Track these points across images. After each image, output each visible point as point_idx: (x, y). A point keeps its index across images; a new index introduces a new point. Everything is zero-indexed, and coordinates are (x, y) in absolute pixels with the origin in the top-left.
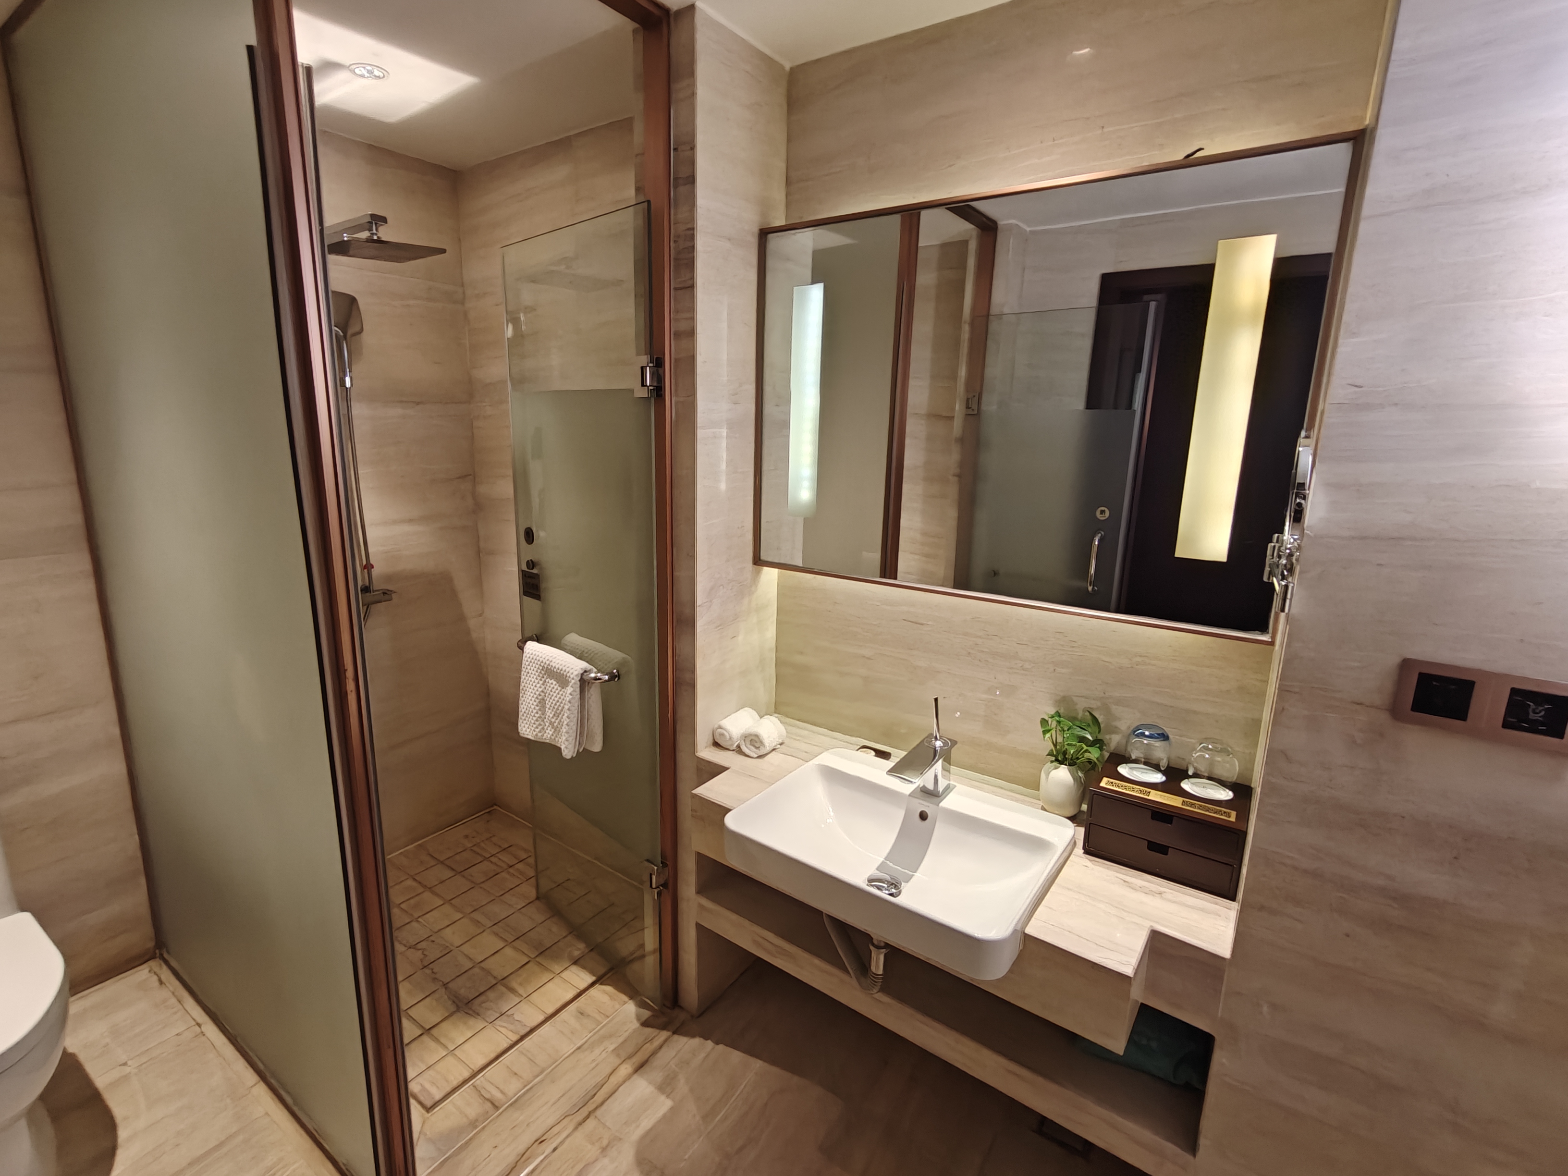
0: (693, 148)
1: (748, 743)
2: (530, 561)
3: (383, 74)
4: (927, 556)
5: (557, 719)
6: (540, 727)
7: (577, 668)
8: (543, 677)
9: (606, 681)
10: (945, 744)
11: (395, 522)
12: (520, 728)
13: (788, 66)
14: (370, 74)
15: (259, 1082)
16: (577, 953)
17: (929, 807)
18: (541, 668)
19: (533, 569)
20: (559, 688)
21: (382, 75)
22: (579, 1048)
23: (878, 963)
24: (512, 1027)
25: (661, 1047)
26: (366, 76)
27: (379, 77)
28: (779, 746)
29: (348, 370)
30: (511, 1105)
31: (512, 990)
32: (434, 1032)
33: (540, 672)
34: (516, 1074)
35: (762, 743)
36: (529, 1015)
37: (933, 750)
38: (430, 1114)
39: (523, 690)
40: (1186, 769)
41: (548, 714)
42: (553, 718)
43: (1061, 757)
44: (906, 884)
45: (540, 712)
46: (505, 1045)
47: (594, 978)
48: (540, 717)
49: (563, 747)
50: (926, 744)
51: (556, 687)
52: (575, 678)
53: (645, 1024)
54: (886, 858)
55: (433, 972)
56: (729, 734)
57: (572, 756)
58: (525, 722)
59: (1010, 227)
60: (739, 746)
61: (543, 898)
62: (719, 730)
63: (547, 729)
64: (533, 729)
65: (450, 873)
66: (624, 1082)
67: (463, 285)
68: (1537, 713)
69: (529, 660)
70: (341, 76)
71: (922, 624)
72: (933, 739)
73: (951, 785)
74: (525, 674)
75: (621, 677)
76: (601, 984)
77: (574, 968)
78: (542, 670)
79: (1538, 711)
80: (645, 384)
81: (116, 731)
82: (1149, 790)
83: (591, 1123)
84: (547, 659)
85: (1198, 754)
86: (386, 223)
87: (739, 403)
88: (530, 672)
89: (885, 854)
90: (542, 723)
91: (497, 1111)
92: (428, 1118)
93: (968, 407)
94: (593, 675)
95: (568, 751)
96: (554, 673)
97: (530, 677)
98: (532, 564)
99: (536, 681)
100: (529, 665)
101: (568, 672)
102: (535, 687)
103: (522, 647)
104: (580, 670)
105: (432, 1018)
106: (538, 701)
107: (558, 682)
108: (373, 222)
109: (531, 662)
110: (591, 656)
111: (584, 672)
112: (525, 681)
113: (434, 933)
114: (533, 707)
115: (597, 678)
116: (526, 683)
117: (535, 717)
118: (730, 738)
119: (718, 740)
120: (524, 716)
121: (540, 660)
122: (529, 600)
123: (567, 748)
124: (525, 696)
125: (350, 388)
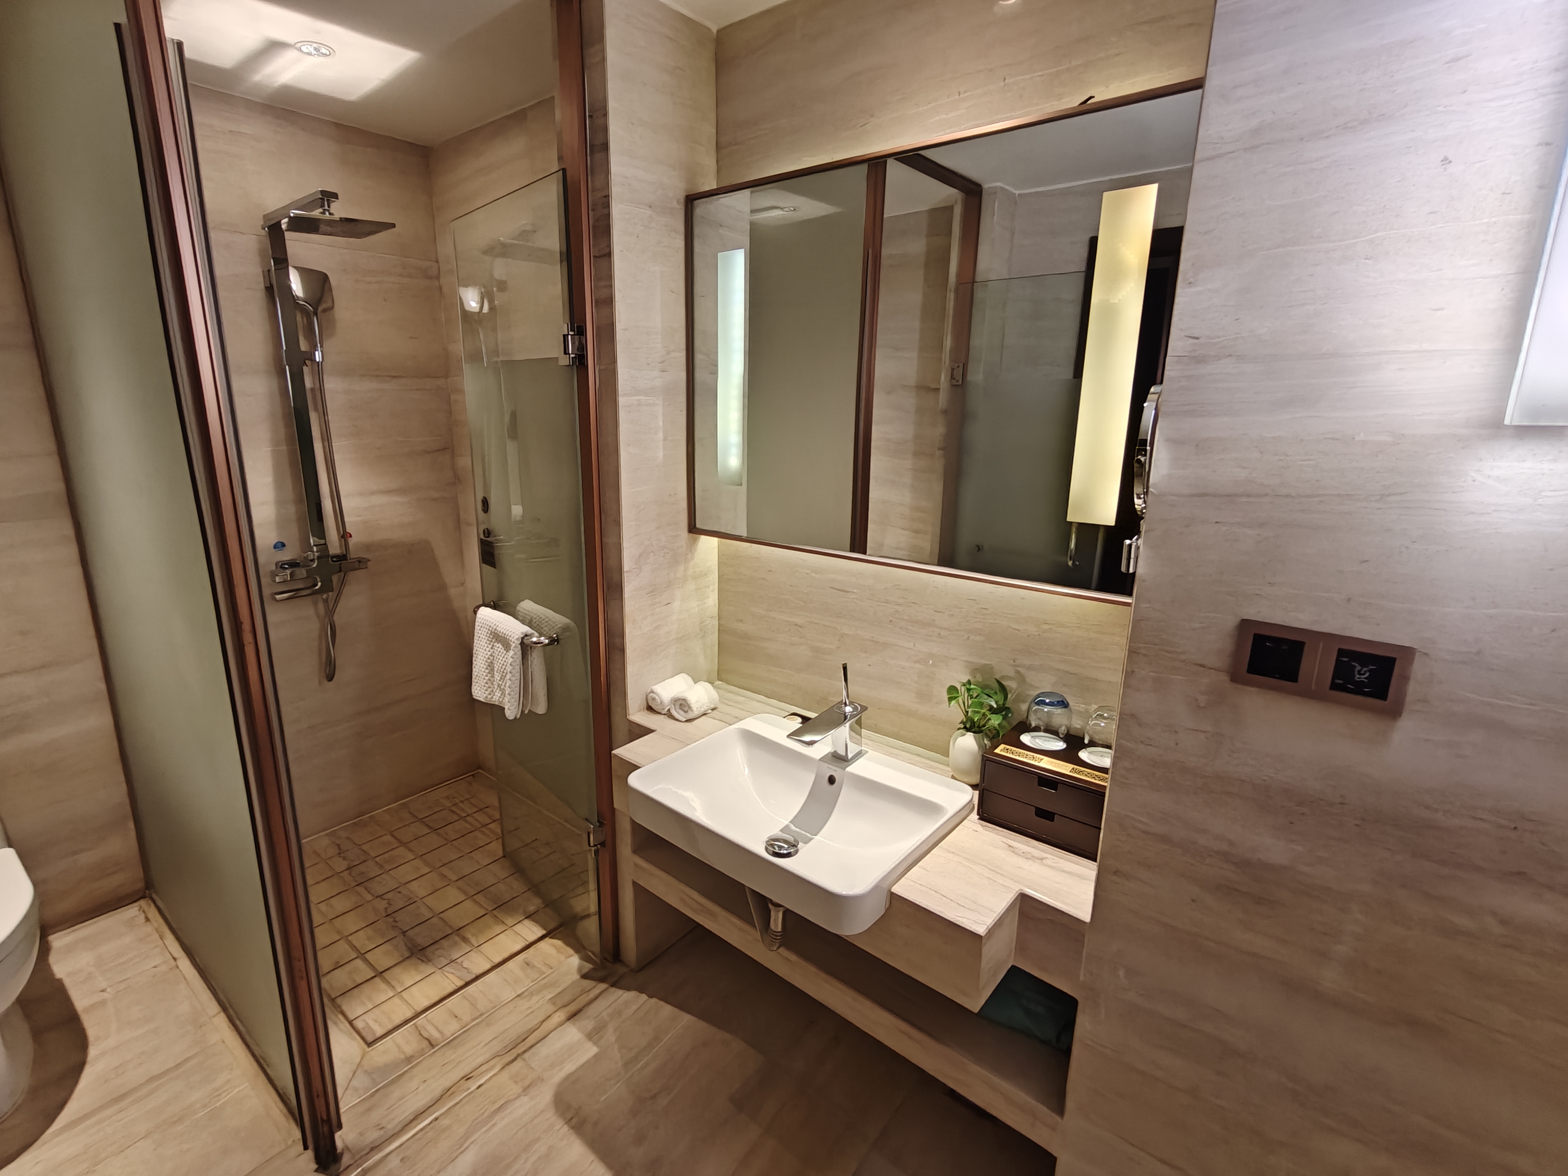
0: (605, 115)
1: (678, 707)
2: (486, 530)
3: (330, 52)
4: (916, 532)
5: (503, 682)
6: (490, 690)
7: (518, 632)
8: (492, 641)
9: (547, 644)
10: (855, 709)
11: (373, 493)
12: (473, 690)
13: (714, 29)
14: (317, 51)
15: (220, 1012)
16: (532, 908)
17: (836, 771)
18: (489, 632)
19: (488, 537)
20: (505, 652)
21: (328, 53)
22: (518, 996)
23: (777, 922)
24: (458, 974)
25: (596, 998)
26: (313, 54)
27: (325, 55)
28: (710, 711)
29: (319, 345)
30: (448, 1043)
31: (465, 940)
32: (383, 974)
33: (489, 637)
34: (456, 1017)
35: (690, 707)
36: (477, 963)
37: (843, 715)
38: (371, 1048)
39: (475, 653)
40: (1082, 736)
41: (496, 677)
42: (500, 681)
43: (970, 726)
44: (804, 844)
45: (489, 675)
46: (450, 989)
47: (544, 932)
48: (489, 680)
49: (506, 707)
50: (837, 710)
51: (502, 651)
52: (516, 642)
53: (585, 976)
54: (791, 822)
55: (395, 921)
56: (660, 698)
57: (516, 718)
58: (477, 685)
59: (994, 192)
60: (669, 710)
61: (509, 856)
62: (652, 694)
63: (496, 692)
64: (483, 691)
65: (426, 830)
66: (555, 1029)
67: (437, 262)
68: (1362, 674)
69: (480, 625)
70: (290, 55)
71: (847, 592)
72: (843, 705)
73: (863, 751)
74: (477, 638)
75: (561, 642)
76: (551, 938)
77: (527, 922)
78: (491, 634)
79: (1362, 672)
80: (567, 352)
81: (103, 686)
82: (1042, 757)
83: (518, 1064)
84: (494, 624)
85: (1093, 722)
86: (337, 199)
87: (667, 371)
88: (481, 636)
89: (791, 818)
90: (491, 686)
91: (433, 1048)
92: (368, 1052)
93: (952, 378)
94: (534, 639)
95: (511, 712)
96: (500, 634)
97: (481, 641)
98: (488, 533)
99: (486, 645)
100: (480, 630)
101: (512, 636)
102: (485, 650)
103: (475, 612)
104: (521, 634)
105: (387, 963)
106: (487, 664)
107: (504, 646)
108: (324, 198)
109: (481, 627)
110: (536, 620)
111: (526, 635)
112: (477, 645)
113: (401, 885)
114: (483, 670)
115: (538, 642)
116: (478, 647)
117: (484, 680)
118: (661, 702)
119: (650, 703)
120: (476, 679)
121: (488, 627)
122: (486, 568)
123: (508, 712)
124: (477, 659)
125: (321, 362)
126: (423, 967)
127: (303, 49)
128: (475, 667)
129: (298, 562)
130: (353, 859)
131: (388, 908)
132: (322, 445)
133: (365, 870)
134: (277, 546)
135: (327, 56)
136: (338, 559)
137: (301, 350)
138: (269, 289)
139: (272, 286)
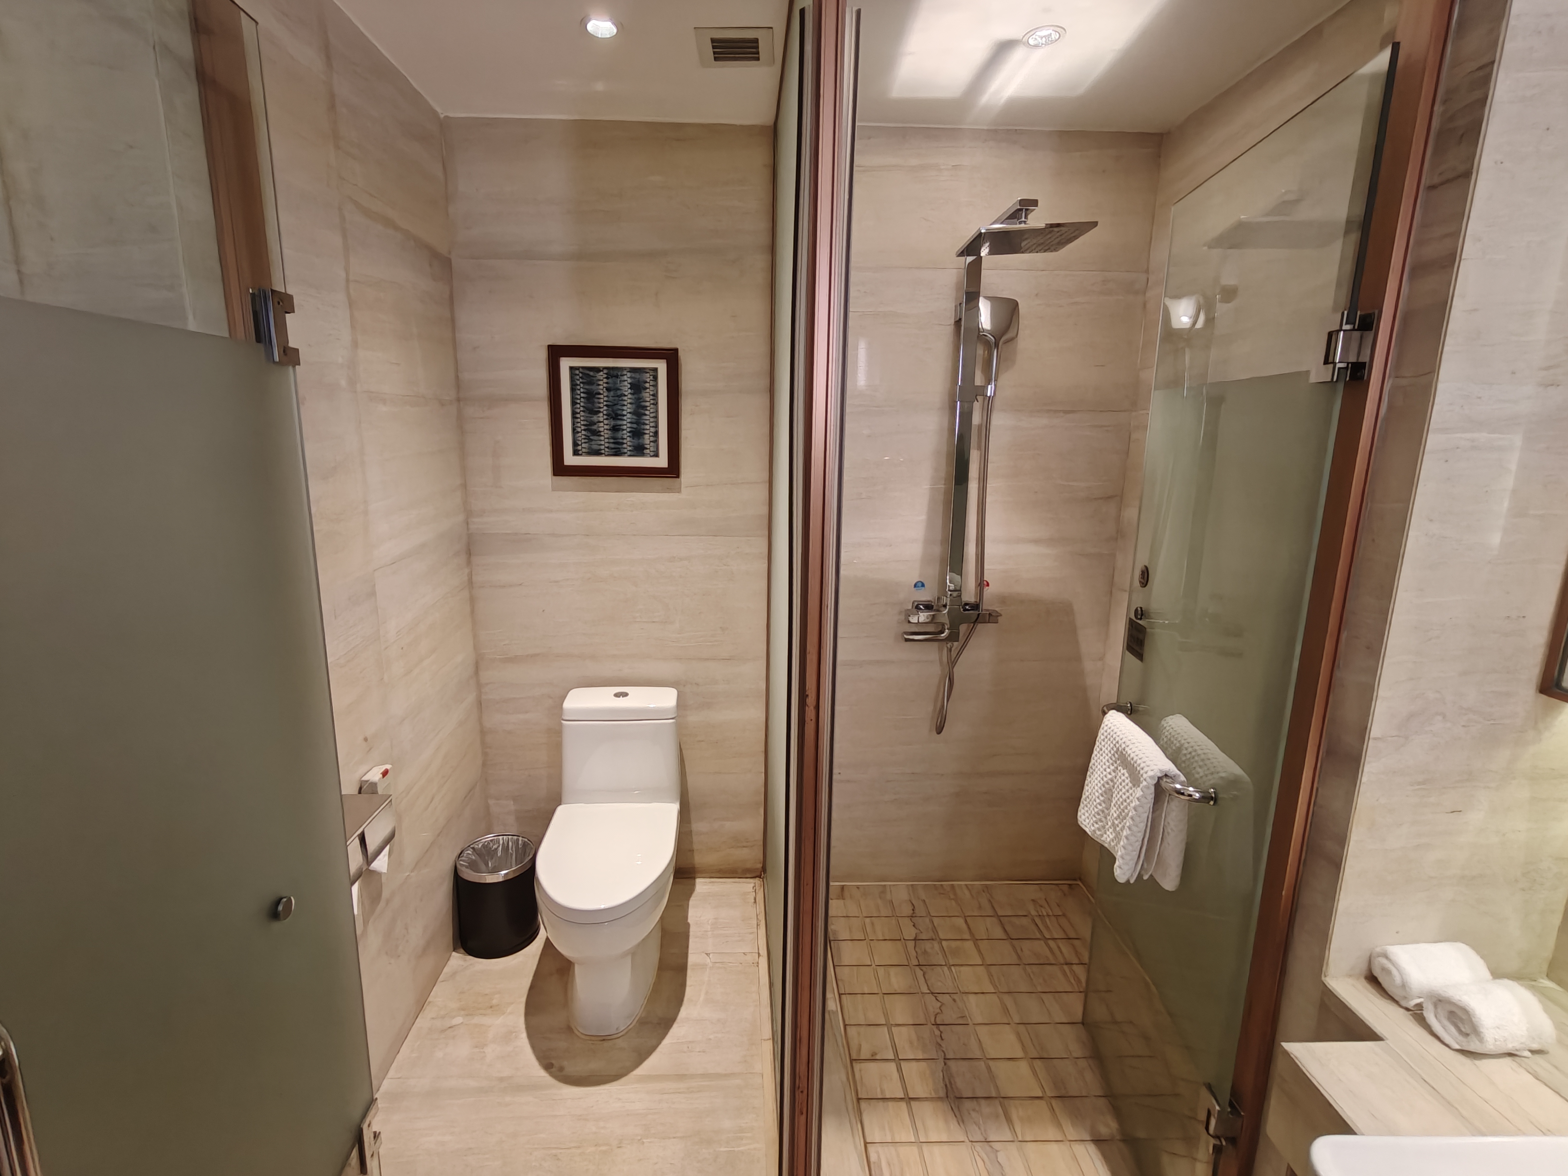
1: (1442, 1014)
2: (1139, 609)
3: (1059, 33)
5: (1120, 823)
6: (1101, 824)
7: (1155, 767)
8: (1115, 763)
9: (1196, 800)
11: (1019, 541)
12: (1079, 814)
14: (1045, 39)
16: (1103, 1130)
18: (1115, 749)
19: (1141, 619)
20: (1130, 785)
21: (1057, 36)
26: (1041, 45)
27: (1054, 40)
29: (993, 379)
31: (1009, 1120)
33: (1113, 755)
35: (1475, 1029)
39: (1092, 768)
41: (1112, 811)
42: (1116, 820)
45: (1104, 805)
48: (1102, 811)
49: (1117, 862)
51: (1127, 781)
52: (1148, 779)
55: (941, 1037)
56: (1402, 978)
57: (1128, 881)
58: (1086, 809)
60: (1420, 1006)
61: (1086, 1023)
63: (1108, 832)
64: (1092, 821)
65: (998, 933)
67: (1147, 272)
69: (1105, 734)
70: (1016, 57)
74: (1098, 750)
77: (1092, 1149)
78: (1116, 752)
80: (1332, 360)
84: (1123, 741)
86: (1036, 206)
88: (1104, 749)
90: (1103, 819)
94: (1178, 786)
95: (1124, 870)
96: (1130, 758)
97: (1102, 755)
98: (1141, 613)
99: (1107, 764)
100: (1103, 740)
101: (1145, 770)
102: (1105, 770)
103: (1104, 713)
104: (1160, 770)
105: (919, 1089)
106: (1103, 789)
107: (1130, 775)
108: (1023, 209)
109: (1106, 737)
110: (1185, 755)
111: (1166, 775)
112: (1096, 758)
113: (959, 992)
114: (1097, 794)
115: (1182, 792)
116: (1097, 761)
117: (1097, 808)
118: (1404, 986)
119: (1377, 973)
120: (1086, 801)
121: (1117, 740)
122: (1130, 658)
123: (1120, 867)
124: (1092, 776)
125: (993, 397)
126: (953, 1124)
127: (1031, 42)
128: (1087, 785)
129: (933, 604)
130: (922, 931)
131: (938, 1015)
132: (977, 486)
133: (929, 950)
134: (917, 585)
135: (1056, 41)
136: (969, 608)
137: (976, 384)
138: (958, 323)
139: (960, 319)
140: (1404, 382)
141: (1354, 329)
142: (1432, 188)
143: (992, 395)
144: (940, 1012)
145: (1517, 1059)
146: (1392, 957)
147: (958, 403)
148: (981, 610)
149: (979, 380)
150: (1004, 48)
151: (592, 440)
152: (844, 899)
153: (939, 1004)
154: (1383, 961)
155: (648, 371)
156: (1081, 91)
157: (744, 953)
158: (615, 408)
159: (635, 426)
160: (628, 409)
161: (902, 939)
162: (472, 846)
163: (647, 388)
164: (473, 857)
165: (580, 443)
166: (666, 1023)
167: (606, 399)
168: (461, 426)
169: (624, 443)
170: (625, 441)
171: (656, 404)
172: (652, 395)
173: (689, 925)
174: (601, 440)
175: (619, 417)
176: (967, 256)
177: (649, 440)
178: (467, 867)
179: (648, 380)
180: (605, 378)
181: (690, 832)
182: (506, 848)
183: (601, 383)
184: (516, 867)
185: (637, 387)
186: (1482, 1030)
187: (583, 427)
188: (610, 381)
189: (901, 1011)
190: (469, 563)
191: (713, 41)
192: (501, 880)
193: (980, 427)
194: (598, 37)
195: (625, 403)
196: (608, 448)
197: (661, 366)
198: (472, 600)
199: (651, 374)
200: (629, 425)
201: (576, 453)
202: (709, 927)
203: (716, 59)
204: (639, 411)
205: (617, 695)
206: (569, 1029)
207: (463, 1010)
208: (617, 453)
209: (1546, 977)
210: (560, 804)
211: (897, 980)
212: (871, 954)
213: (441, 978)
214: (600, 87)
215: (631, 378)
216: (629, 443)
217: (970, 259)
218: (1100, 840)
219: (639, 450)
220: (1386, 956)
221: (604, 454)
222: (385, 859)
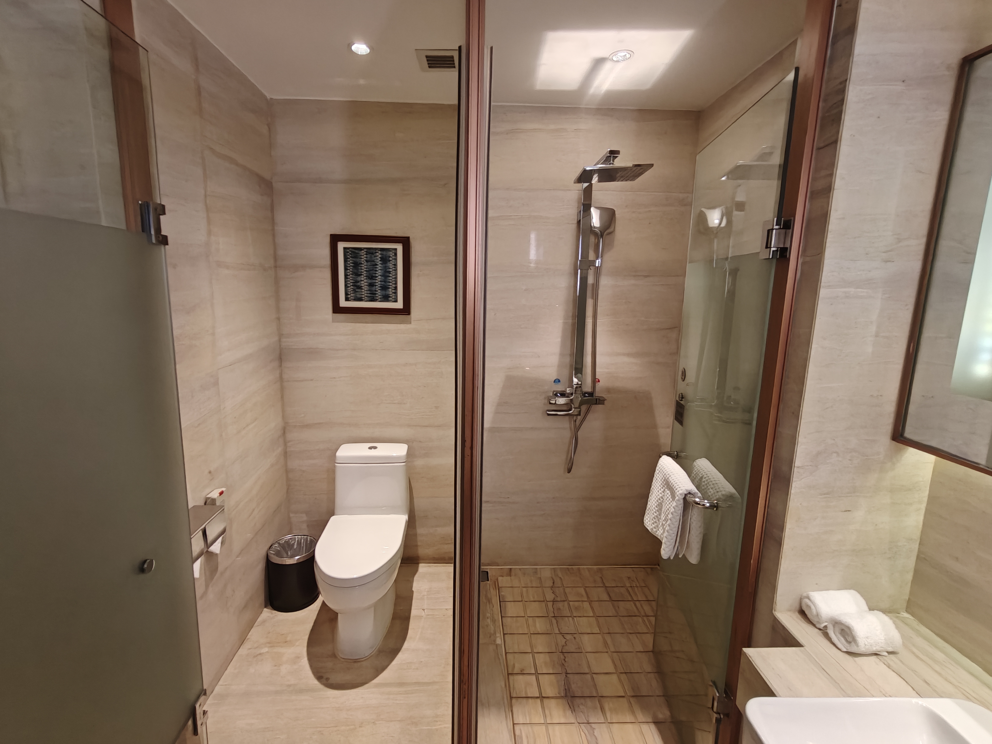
1: (838, 630)
2: (681, 394)
3: (631, 54)
5: (666, 523)
7: (683, 488)
8: (664, 486)
9: (707, 508)
11: (618, 355)
12: (645, 519)
16: (660, 716)
18: (664, 478)
19: (682, 400)
20: (671, 499)
21: (629, 55)
26: (621, 60)
28: (885, 653)
29: (600, 256)
31: (602, 709)
33: (663, 482)
35: (854, 639)
39: (652, 491)
41: (662, 516)
42: (664, 521)
45: (657, 513)
48: (657, 516)
49: (663, 546)
51: (669, 498)
52: (679, 496)
55: (564, 660)
56: (816, 610)
57: (670, 557)
58: (648, 515)
60: (826, 627)
61: (655, 654)
63: (659, 529)
64: (652, 523)
65: (605, 597)
67: (692, 193)
69: (659, 470)
70: (607, 66)
74: (655, 479)
77: (653, 726)
78: (664, 480)
80: (770, 246)
84: (670, 473)
86: (619, 154)
88: (658, 479)
90: (657, 522)
94: (697, 500)
95: (666, 552)
96: (670, 484)
97: (657, 482)
98: (682, 397)
99: (660, 488)
100: (658, 473)
101: (678, 490)
102: (658, 492)
103: (660, 457)
104: (686, 490)
105: (549, 691)
106: (657, 503)
107: (671, 494)
108: (611, 156)
109: (660, 472)
110: (704, 482)
111: (690, 493)
112: (654, 485)
113: (578, 633)
114: (654, 506)
115: (698, 503)
116: (654, 486)
117: (654, 515)
118: (818, 615)
119: (804, 608)
120: (648, 511)
121: (665, 472)
122: (677, 424)
123: (664, 550)
124: (652, 496)
125: (600, 267)
126: (569, 713)
127: (615, 59)
128: (649, 501)
129: (565, 393)
130: (557, 596)
131: (564, 647)
132: (592, 320)
133: (561, 608)
134: (556, 382)
135: (629, 58)
136: (587, 396)
137: (589, 259)
138: (579, 222)
139: (580, 220)
140: (808, 259)
141: (780, 228)
142: (819, 149)
143: (600, 266)
144: (565, 645)
145: (879, 657)
146: (812, 598)
147: (579, 270)
148: (594, 397)
149: (591, 256)
150: (599, 62)
151: (357, 292)
152: (510, 576)
153: (565, 640)
154: (807, 600)
155: (391, 250)
156: (648, 86)
157: (446, 609)
158: (371, 272)
159: (383, 283)
160: (379, 272)
161: (545, 601)
162: (278, 542)
163: (390, 261)
164: (279, 549)
165: (349, 293)
166: (394, 652)
167: (365, 267)
168: (277, 282)
169: (376, 294)
170: (377, 292)
171: (396, 270)
172: (394, 265)
173: (413, 591)
174: (362, 292)
175: (374, 278)
176: (584, 183)
177: (391, 292)
178: (274, 554)
179: (391, 256)
180: (365, 254)
181: (416, 535)
182: (299, 543)
183: (362, 257)
184: (305, 553)
185: (385, 260)
186: (857, 639)
187: (351, 284)
188: (368, 256)
189: (541, 644)
190: (281, 366)
191: (427, 57)
192: (295, 562)
193: (593, 285)
194: (359, 54)
195: (377, 269)
196: (366, 296)
197: (399, 247)
198: (282, 389)
199: (393, 252)
200: (379, 283)
201: (347, 299)
202: (426, 593)
203: (430, 67)
204: (386, 273)
205: (370, 448)
206: (334, 656)
207: (269, 643)
208: (373, 300)
209: (905, 612)
210: (334, 515)
211: (540, 625)
212: (525, 610)
213: (256, 624)
214: (362, 82)
215: (380, 254)
216: (379, 294)
217: (586, 185)
218: (656, 534)
219: (386, 298)
220: (808, 598)
221: (364, 300)
222: (218, 545)
